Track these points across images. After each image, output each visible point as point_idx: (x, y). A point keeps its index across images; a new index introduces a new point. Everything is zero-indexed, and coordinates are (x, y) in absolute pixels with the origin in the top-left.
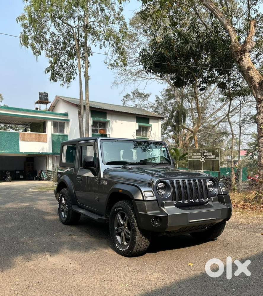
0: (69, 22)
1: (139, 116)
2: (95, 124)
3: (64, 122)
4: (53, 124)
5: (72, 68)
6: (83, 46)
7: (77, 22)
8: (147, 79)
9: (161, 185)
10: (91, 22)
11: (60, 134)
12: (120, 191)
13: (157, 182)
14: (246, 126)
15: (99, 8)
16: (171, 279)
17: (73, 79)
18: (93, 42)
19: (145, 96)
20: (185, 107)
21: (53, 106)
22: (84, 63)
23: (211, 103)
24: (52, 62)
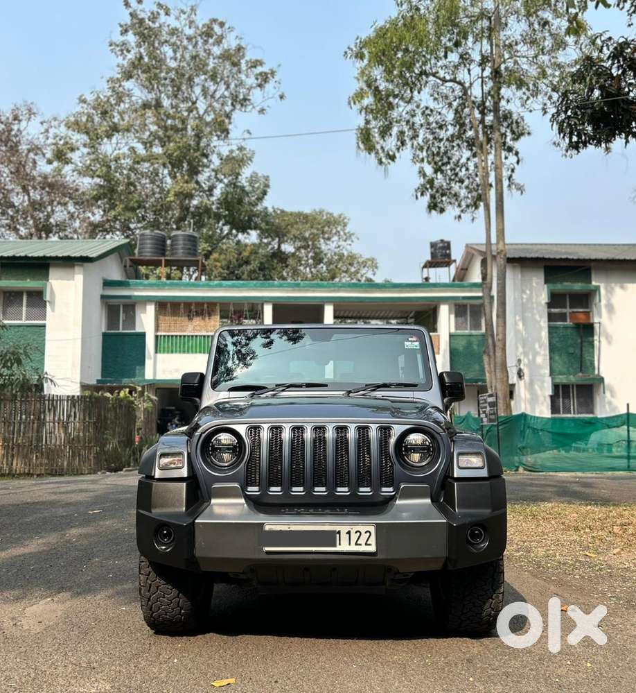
3: (484, 303)
4: (453, 310)
11: (474, 332)
21: (462, 269)
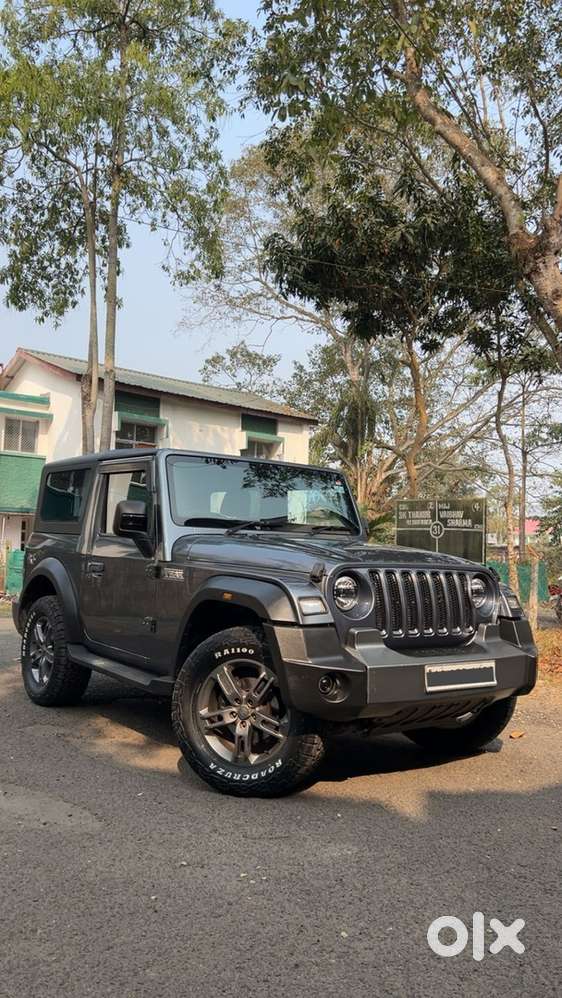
0: (71, 158)
1: (249, 413)
2: (126, 428)
3: (38, 422)
4: (3, 425)
5: (69, 276)
6: (105, 222)
7: (92, 159)
8: (273, 317)
9: (344, 583)
10: (131, 160)
11: (24, 453)
12: (227, 596)
13: (334, 574)
14: (538, 452)
15: (154, 128)
16: (384, 860)
17: (71, 307)
18: (133, 212)
19: (264, 362)
20: (375, 397)
21: (7, 376)
22: (104, 265)
23: (444, 389)
24: (16, 256)
